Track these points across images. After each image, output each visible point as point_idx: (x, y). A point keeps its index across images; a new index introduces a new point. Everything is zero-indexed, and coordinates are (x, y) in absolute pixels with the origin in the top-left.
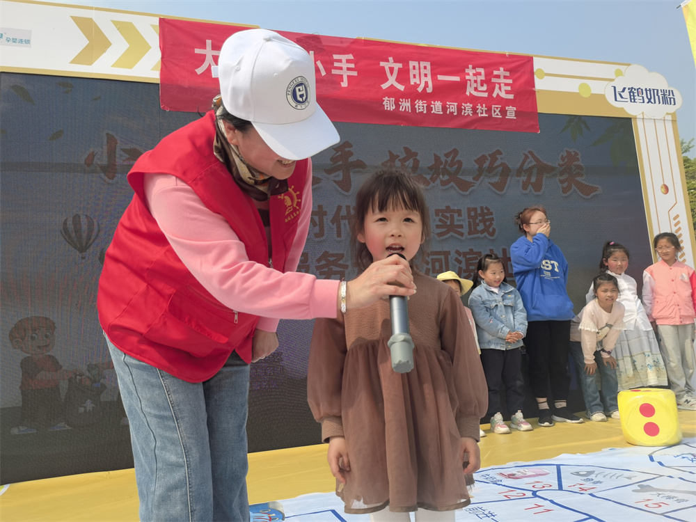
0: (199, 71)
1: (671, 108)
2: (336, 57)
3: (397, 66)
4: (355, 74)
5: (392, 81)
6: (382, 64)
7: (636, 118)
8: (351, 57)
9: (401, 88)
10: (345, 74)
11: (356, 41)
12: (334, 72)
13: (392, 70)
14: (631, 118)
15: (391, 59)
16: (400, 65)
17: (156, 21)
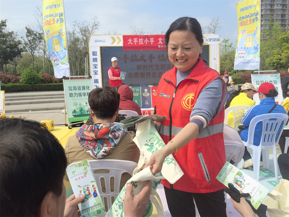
0: (129, 44)
1: (219, 42)
2: (151, 39)
3: (161, 39)
4: (154, 41)
5: (160, 42)
6: (159, 39)
7: (210, 45)
8: (153, 38)
9: (162, 43)
10: (152, 42)
11: (154, 35)
12: (150, 41)
13: (160, 40)
14: (209, 45)
15: (160, 38)
16: (162, 39)
17: (122, 36)
